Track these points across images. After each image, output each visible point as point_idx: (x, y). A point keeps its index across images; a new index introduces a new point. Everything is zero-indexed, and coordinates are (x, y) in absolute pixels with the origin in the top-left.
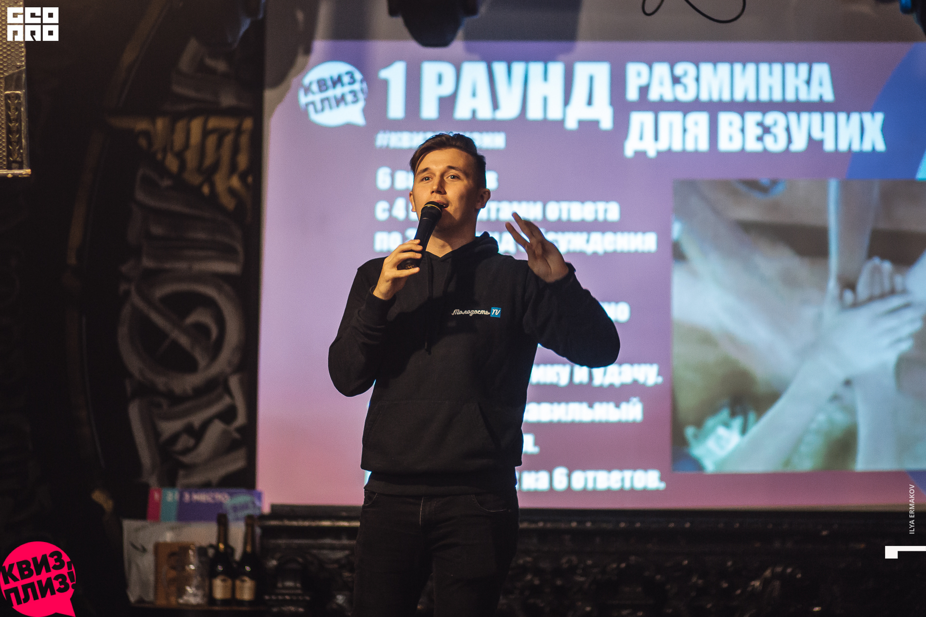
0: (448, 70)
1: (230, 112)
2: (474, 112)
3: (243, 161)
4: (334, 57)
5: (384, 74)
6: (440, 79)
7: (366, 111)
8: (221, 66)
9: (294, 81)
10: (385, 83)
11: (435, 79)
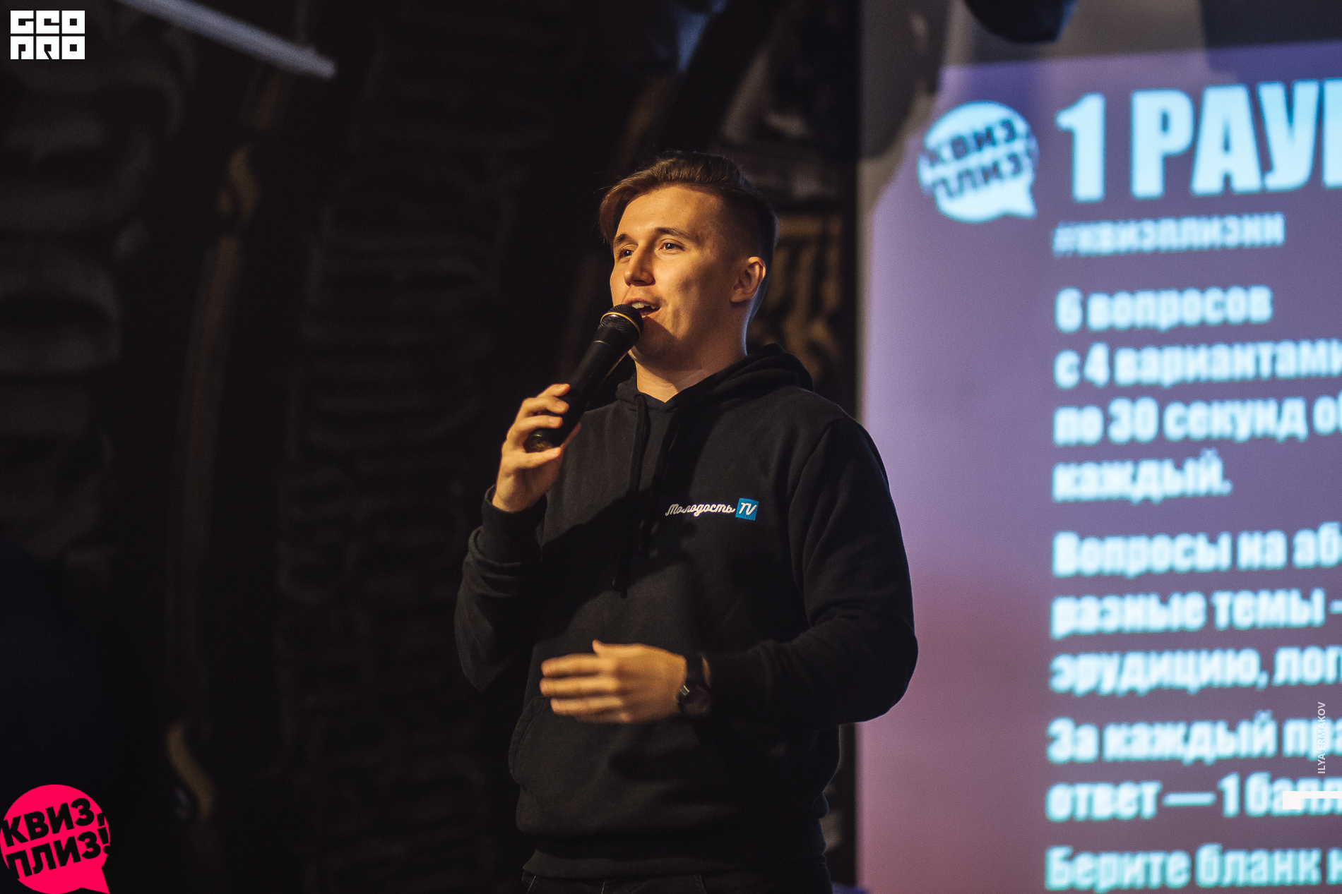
0: (1178, 104)
1: (811, 207)
2: (1227, 180)
3: (831, 292)
4: (977, 94)
5: (1066, 119)
6: (1165, 122)
7: (1036, 191)
8: (792, 125)
9: (910, 143)
10: (1068, 138)
11: (1156, 122)
